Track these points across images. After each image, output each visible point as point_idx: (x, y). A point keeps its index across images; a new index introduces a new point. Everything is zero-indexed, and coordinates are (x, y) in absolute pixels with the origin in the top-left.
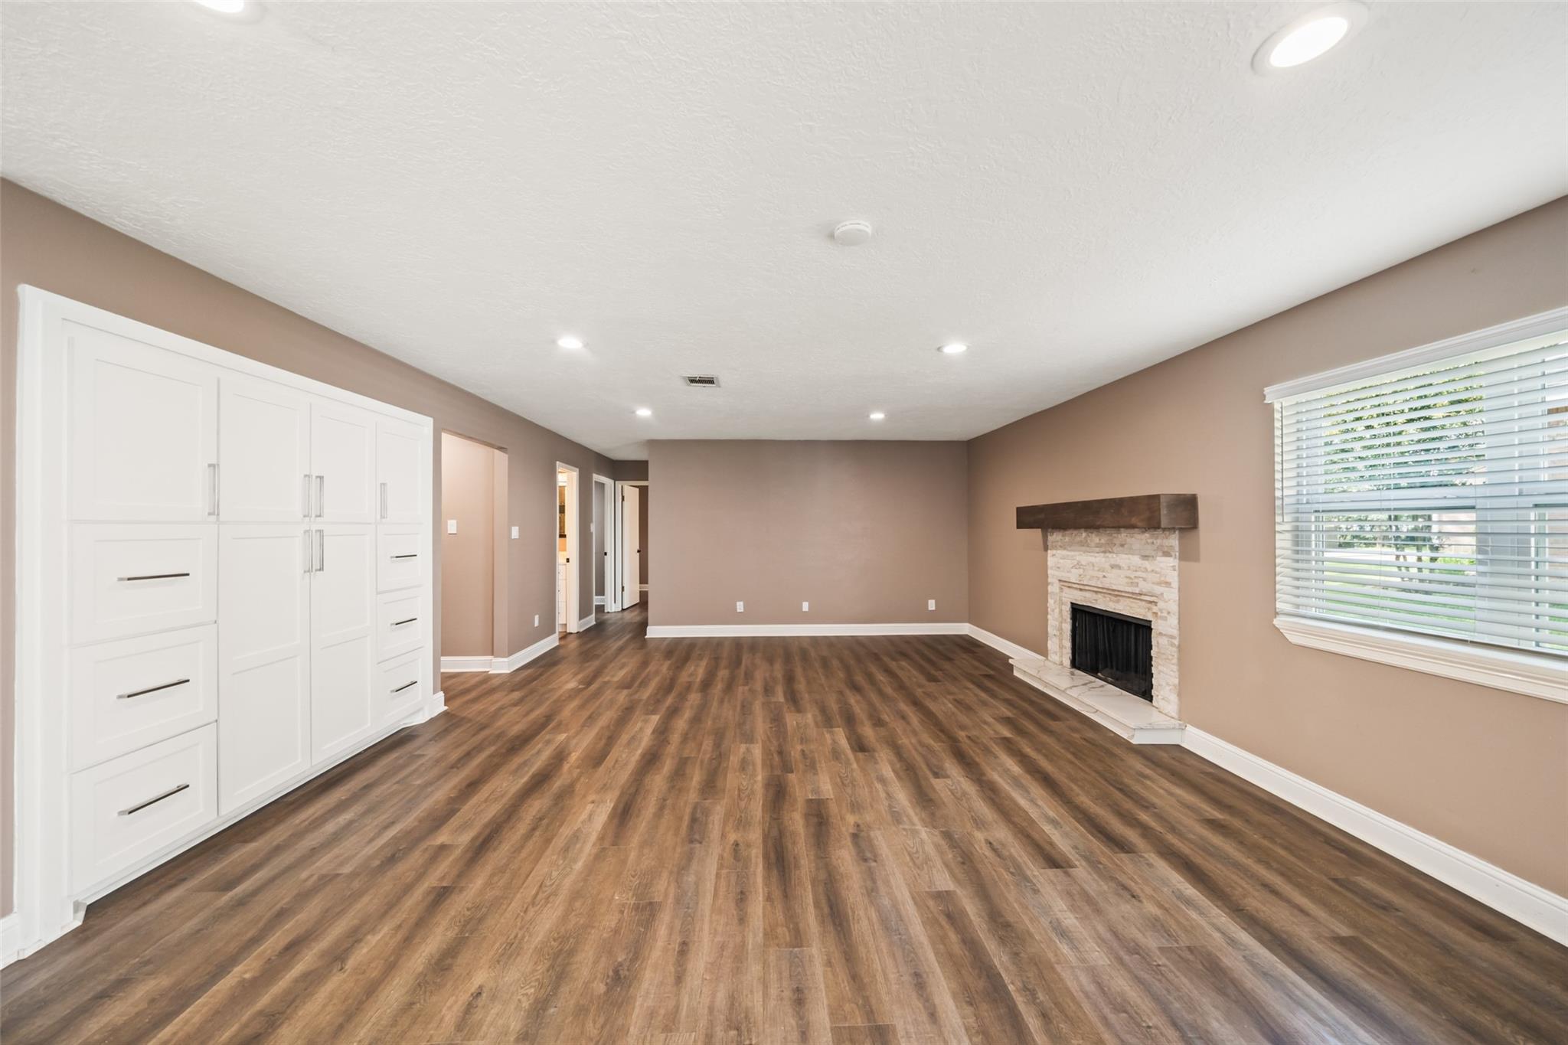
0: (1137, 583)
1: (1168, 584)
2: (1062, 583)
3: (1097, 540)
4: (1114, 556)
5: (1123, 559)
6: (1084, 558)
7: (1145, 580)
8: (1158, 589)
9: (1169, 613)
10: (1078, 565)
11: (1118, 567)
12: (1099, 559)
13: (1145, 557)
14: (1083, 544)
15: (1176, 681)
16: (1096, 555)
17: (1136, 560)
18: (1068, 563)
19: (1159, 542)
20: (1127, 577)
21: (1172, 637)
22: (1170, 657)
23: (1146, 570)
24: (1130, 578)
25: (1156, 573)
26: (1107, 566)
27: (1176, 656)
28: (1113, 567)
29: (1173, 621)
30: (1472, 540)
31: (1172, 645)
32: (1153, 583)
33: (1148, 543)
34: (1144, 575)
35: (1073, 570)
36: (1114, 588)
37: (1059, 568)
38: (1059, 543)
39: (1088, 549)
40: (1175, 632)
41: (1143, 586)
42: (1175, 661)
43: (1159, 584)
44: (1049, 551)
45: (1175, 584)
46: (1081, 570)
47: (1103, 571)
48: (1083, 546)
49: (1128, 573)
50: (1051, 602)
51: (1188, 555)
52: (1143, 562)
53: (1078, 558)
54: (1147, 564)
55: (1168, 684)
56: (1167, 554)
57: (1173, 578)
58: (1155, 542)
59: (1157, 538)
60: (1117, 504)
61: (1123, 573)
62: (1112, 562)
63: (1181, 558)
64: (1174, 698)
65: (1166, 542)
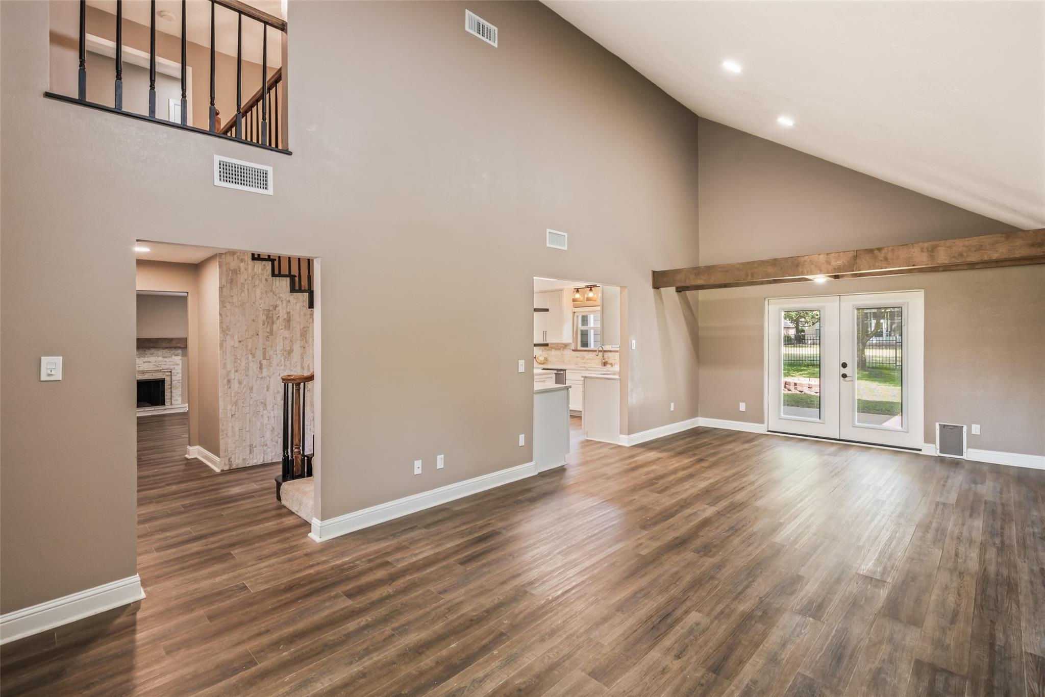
0: (160, 367)
1: (178, 365)
5: (152, 359)
7: (165, 365)
8: (172, 367)
9: (177, 373)
11: (150, 362)
13: (165, 357)
15: (180, 393)
17: (160, 358)
19: (173, 352)
21: (180, 380)
23: (166, 361)
25: (171, 362)
29: (180, 375)
31: (179, 382)
32: (169, 365)
33: (167, 353)
34: (165, 363)
36: (146, 370)
40: (181, 378)
41: (164, 367)
42: (180, 387)
43: (174, 365)
45: (181, 364)
47: (138, 365)
49: (155, 364)
51: (184, 356)
52: (164, 359)
54: (166, 359)
55: (177, 395)
56: (177, 355)
57: (180, 362)
58: (170, 352)
61: (151, 364)
62: (144, 361)
63: (182, 356)
64: (180, 399)
65: (176, 352)
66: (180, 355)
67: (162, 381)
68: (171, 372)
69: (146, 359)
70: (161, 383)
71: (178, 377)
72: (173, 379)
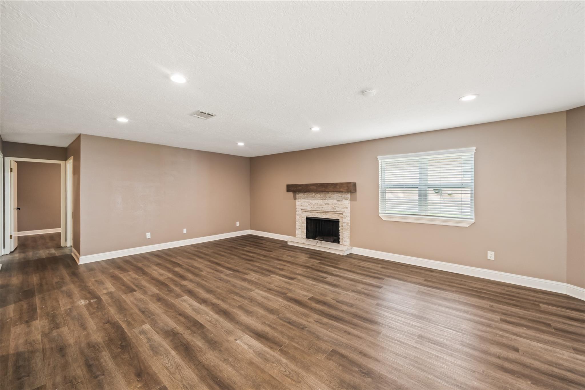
0: (336, 209)
1: (347, 208)
2: (303, 211)
3: (319, 196)
4: (326, 201)
5: (330, 201)
6: (314, 202)
7: (338, 207)
8: (343, 210)
9: (347, 216)
10: (311, 204)
11: (328, 204)
12: (320, 202)
13: (338, 201)
14: (312, 197)
15: (349, 235)
16: (319, 200)
17: (335, 201)
18: (306, 204)
19: (343, 196)
20: (331, 207)
21: (348, 223)
22: (347, 229)
24: (333, 207)
25: (342, 205)
26: (324, 204)
27: (349, 228)
28: (326, 204)
29: (348, 218)
30: (418, 194)
31: (348, 225)
32: (341, 208)
33: (339, 196)
34: (338, 206)
35: (309, 206)
36: (326, 210)
37: (302, 205)
38: (302, 197)
39: (315, 199)
40: (349, 222)
41: (338, 209)
42: (349, 230)
43: (344, 208)
44: (297, 200)
45: (349, 208)
46: (312, 206)
47: (322, 206)
48: (313, 198)
49: (332, 206)
50: (298, 217)
51: (353, 199)
52: (338, 202)
53: (310, 202)
54: (339, 203)
55: (346, 237)
56: (347, 200)
57: (348, 206)
58: (342, 196)
59: (343, 195)
60: (335, 185)
61: (330, 206)
62: (326, 202)
63: (351, 200)
64: (348, 240)
65: (346, 196)
67: (338, 222)
68: (342, 214)
71: (347, 220)
72: (344, 221)
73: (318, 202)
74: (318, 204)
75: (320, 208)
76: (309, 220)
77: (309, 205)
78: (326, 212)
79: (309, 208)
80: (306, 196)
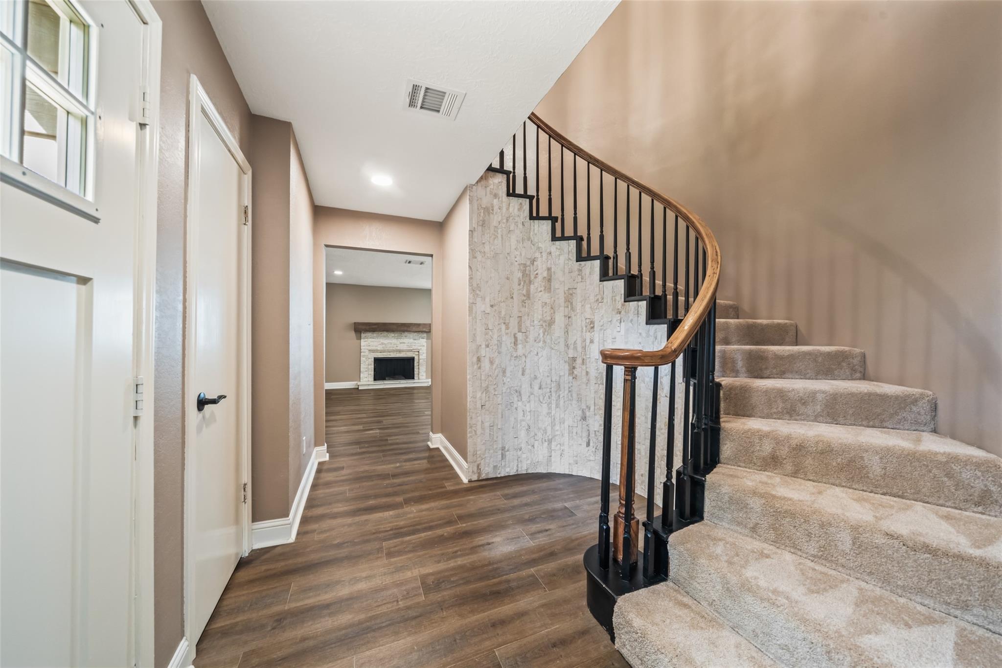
0: (411, 347)
1: (424, 346)
2: (370, 351)
3: (393, 335)
5: (406, 340)
6: (386, 341)
8: (419, 348)
9: (423, 353)
10: (382, 344)
11: (404, 343)
12: (394, 341)
14: (384, 337)
15: (425, 369)
17: (412, 340)
18: (375, 344)
19: (420, 335)
24: (408, 346)
25: (419, 343)
26: (398, 343)
28: (401, 343)
29: (425, 355)
31: (424, 360)
32: (417, 347)
33: (415, 336)
34: (415, 344)
35: (379, 346)
36: (400, 349)
37: (369, 346)
38: (369, 337)
39: (387, 338)
40: (425, 358)
41: (414, 347)
42: (425, 364)
43: (421, 346)
44: (362, 340)
46: (384, 346)
47: (396, 345)
50: (363, 359)
53: (382, 341)
54: (415, 341)
55: (423, 371)
56: (423, 338)
57: (425, 344)
58: (418, 335)
61: (406, 344)
62: (401, 342)
63: (427, 339)
64: (425, 374)
65: (424, 335)
66: (425, 338)
67: (413, 359)
68: (419, 352)
69: (402, 341)
70: (412, 361)
71: (423, 356)
72: (420, 358)
73: (391, 341)
74: (391, 343)
75: (393, 347)
76: (377, 361)
77: (380, 344)
78: (400, 351)
79: (380, 348)
80: (375, 335)
